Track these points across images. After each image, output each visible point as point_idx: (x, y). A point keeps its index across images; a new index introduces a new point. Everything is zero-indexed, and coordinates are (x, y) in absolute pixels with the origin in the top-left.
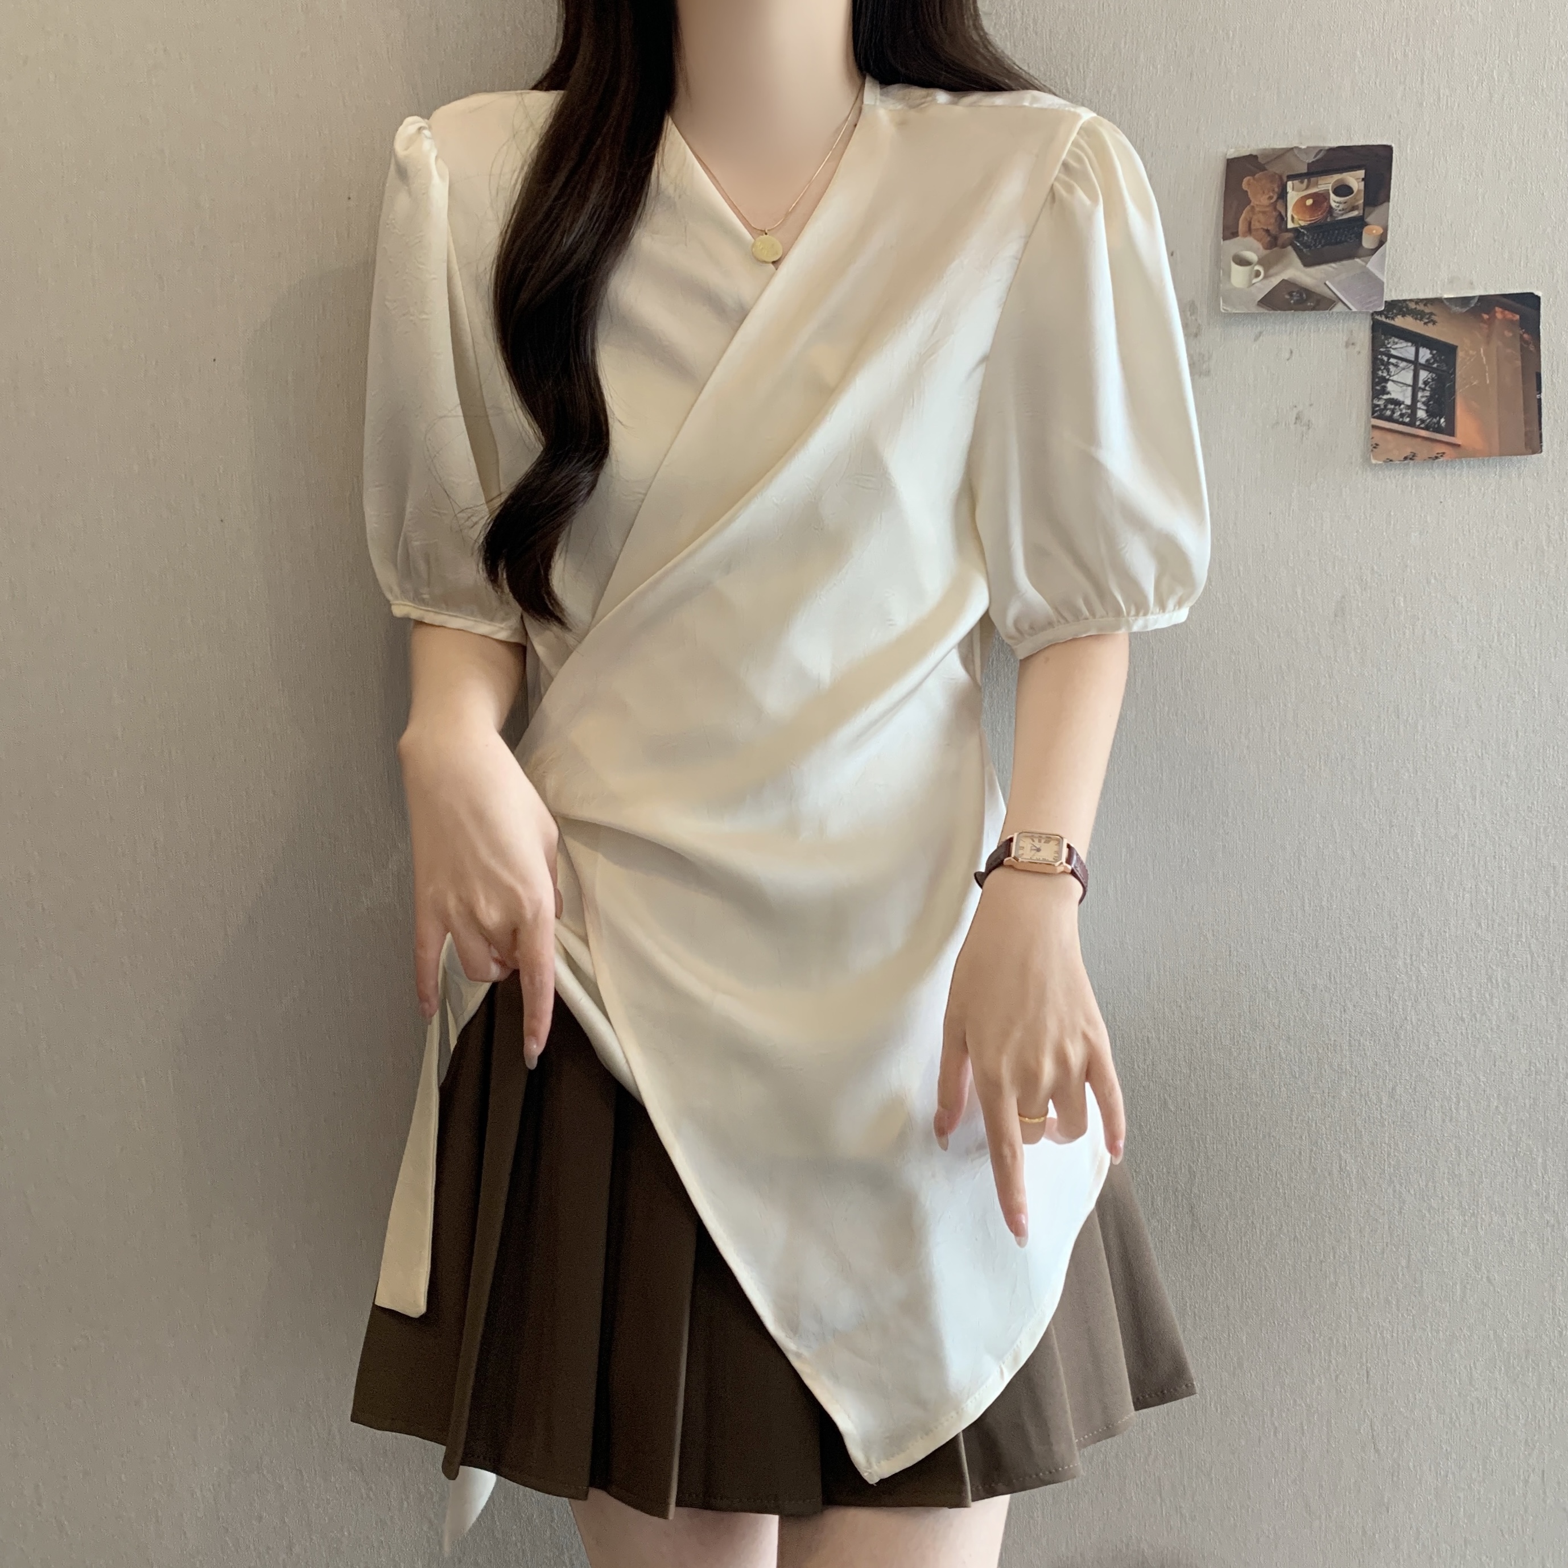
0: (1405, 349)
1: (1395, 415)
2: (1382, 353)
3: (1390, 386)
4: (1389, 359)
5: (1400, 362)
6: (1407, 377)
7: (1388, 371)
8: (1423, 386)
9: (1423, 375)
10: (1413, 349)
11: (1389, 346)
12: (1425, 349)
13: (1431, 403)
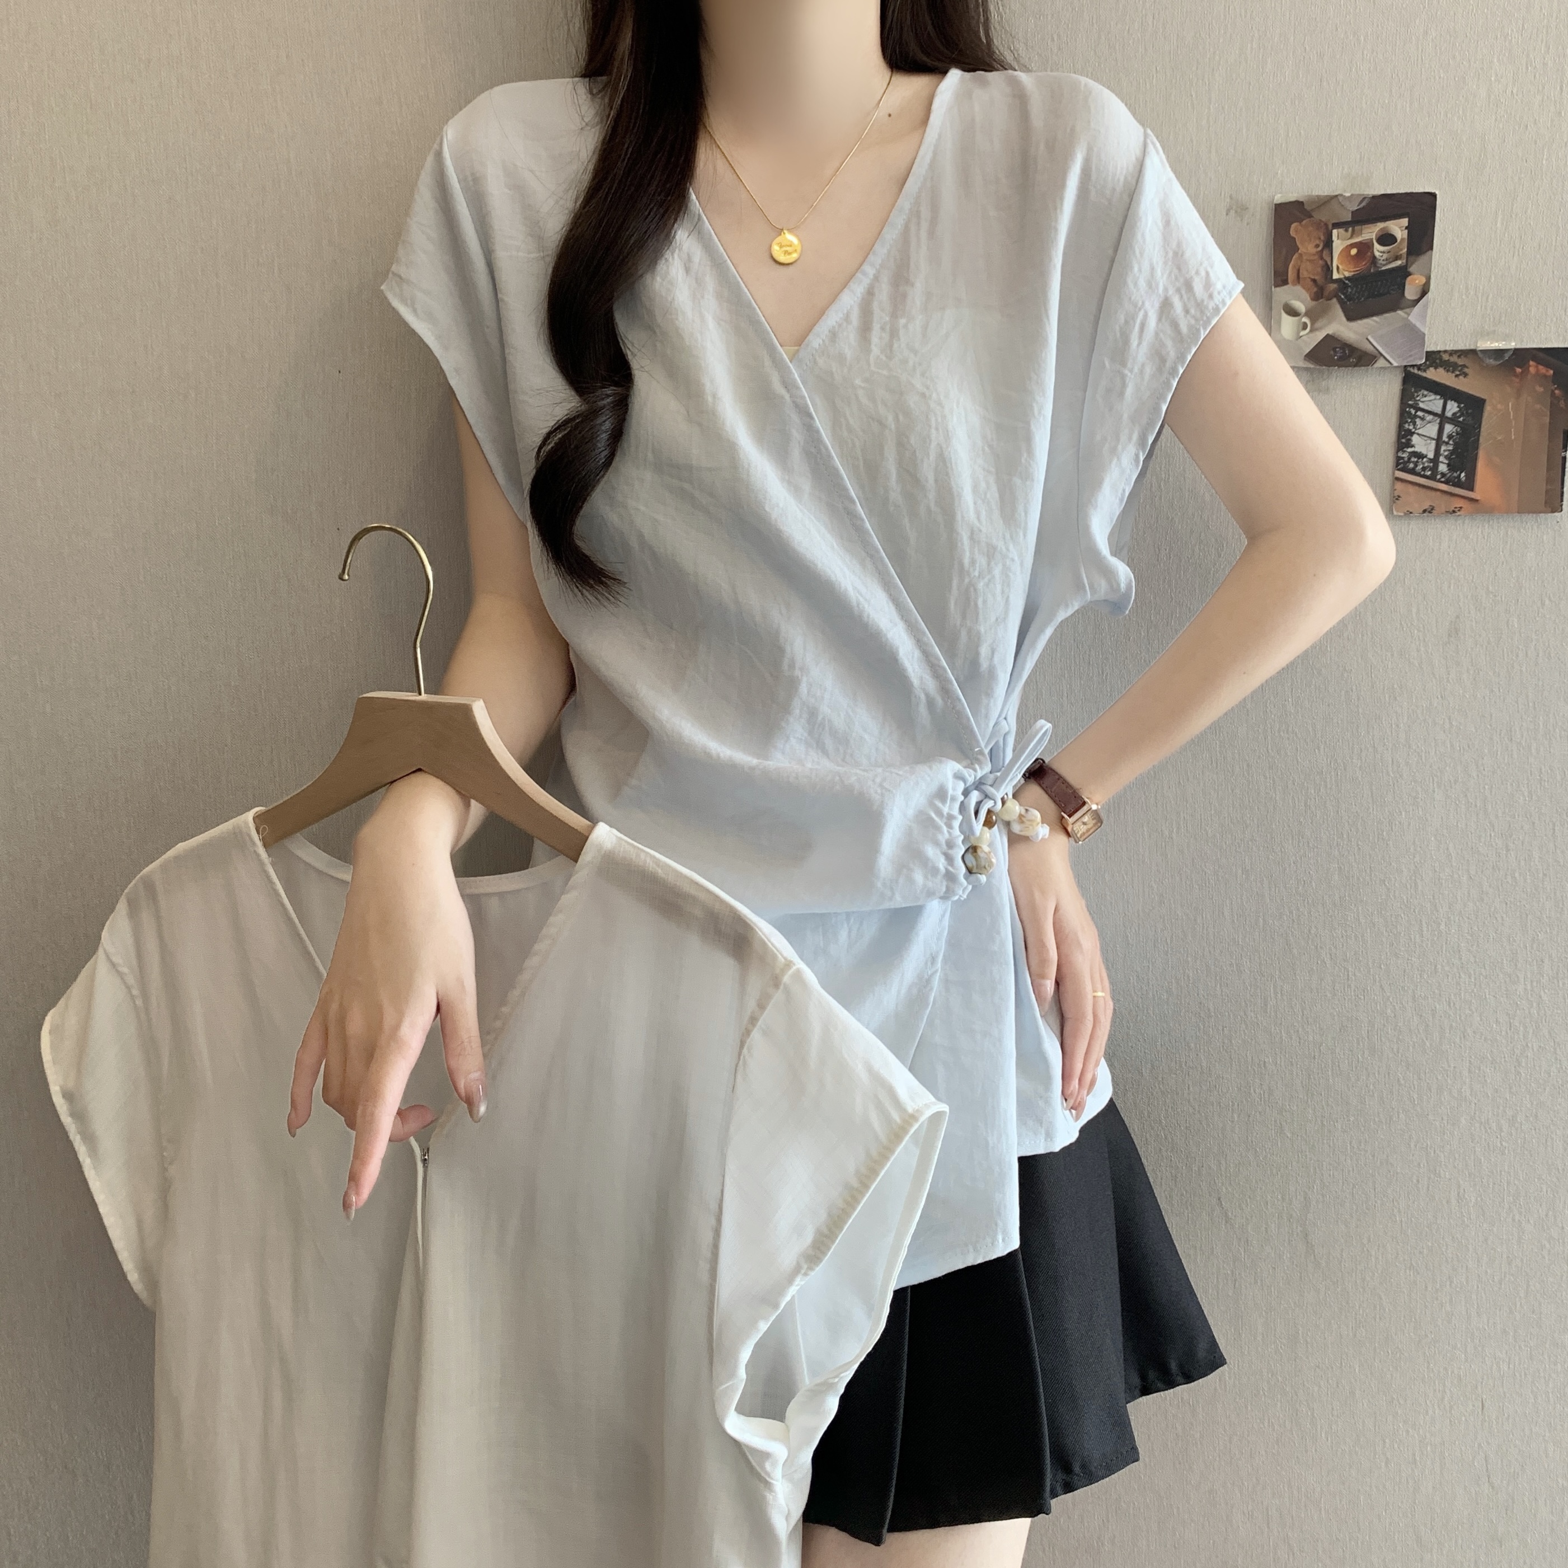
0: (1432, 402)
1: (1417, 468)
2: (1411, 406)
3: (1415, 439)
4: (1416, 413)
5: (1426, 415)
6: (1432, 430)
7: (1415, 424)
8: (1446, 440)
9: (1449, 428)
10: (1442, 401)
11: (1418, 398)
12: (1453, 402)
13: (1454, 456)
